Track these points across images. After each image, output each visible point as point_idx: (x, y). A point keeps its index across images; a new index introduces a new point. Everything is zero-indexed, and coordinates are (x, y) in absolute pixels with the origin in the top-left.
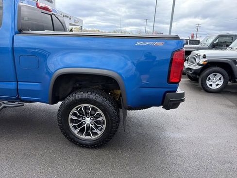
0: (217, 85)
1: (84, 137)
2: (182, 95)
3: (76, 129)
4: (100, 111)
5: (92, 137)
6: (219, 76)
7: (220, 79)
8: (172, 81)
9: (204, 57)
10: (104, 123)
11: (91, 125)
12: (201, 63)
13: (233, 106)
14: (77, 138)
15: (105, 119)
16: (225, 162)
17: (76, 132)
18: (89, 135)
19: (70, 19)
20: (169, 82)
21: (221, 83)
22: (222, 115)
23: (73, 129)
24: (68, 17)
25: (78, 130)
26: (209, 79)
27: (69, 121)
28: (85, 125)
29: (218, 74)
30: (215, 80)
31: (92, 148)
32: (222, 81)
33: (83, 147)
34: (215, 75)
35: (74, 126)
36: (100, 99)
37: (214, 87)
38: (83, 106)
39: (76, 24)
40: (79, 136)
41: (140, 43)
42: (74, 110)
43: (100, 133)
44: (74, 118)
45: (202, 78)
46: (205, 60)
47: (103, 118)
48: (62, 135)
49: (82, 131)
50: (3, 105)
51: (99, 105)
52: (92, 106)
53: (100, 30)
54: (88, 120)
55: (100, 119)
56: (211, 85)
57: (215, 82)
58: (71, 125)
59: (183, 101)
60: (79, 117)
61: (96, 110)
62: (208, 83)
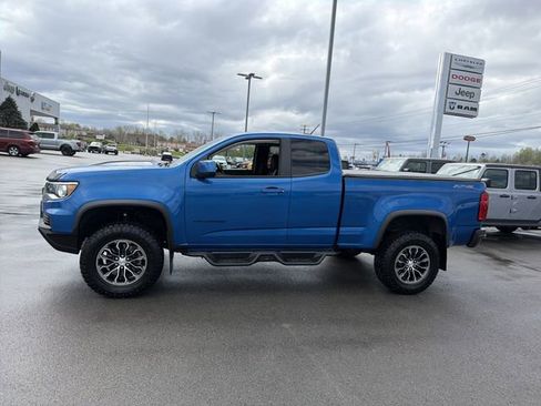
1: (407, 281)
5: (416, 281)
10: (427, 265)
14: (403, 283)
18: (412, 279)
19: (32, 100)
24: (26, 95)
38: (410, 247)
39: (46, 112)
53: (82, 125)
55: (425, 261)
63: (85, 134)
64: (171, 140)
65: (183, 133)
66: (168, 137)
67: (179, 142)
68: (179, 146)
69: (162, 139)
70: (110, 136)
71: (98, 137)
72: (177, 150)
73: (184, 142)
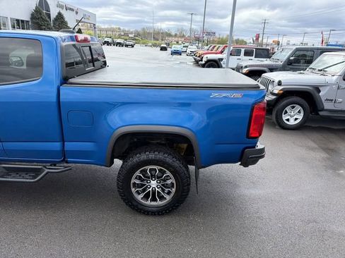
0: (296, 119)
1: (149, 203)
2: (262, 150)
3: (139, 194)
4: (168, 173)
5: (159, 203)
6: (298, 108)
7: (299, 112)
8: (252, 136)
9: (280, 83)
10: (173, 186)
11: (157, 189)
12: (276, 92)
13: (316, 148)
14: (142, 205)
15: (174, 182)
16: (309, 222)
17: (139, 197)
18: (156, 200)
19: (77, 13)
20: (248, 137)
21: (300, 117)
22: (303, 161)
23: (136, 195)
25: (142, 196)
26: (286, 112)
27: (132, 186)
28: (151, 189)
29: (297, 106)
30: (292, 114)
31: (159, 214)
32: (302, 114)
33: (148, 214)
34: (293, 107)
35: (137, 192)
36: (169, 159)
37: (292, 122)
38: (149, 167)
39: (87, 20)
40: (143, 202)
41: (215, 94)
42: (138, 173)
43: (168, 198)
44: (138, 182)
45: (277, 111)
46: (281, 88)
47: (172, 180)
48: (122, 202)
49: (146, 197)
50: (47, 170)
51: (169, 167)
52: (160, 167)
53: (122, 28)
54: (154, 183)
55: (169, 182)
56: (288, 120)
57: (294, 116)
58: (133, 190)
59: (263, 157)
60: (142, 180)
61: (165, 172)
62: (285, 117)
63: (123, 34)
64: (176, 35)
65: (182, 30)
66: (173, 34)
67: (180, 37)
68: (180, 39)
69: (170, 35)
70: (138, 34)
71: (130, 36)
72: (178, 43)
73: (184, 36)
